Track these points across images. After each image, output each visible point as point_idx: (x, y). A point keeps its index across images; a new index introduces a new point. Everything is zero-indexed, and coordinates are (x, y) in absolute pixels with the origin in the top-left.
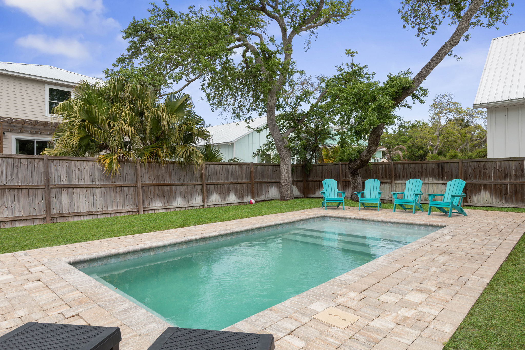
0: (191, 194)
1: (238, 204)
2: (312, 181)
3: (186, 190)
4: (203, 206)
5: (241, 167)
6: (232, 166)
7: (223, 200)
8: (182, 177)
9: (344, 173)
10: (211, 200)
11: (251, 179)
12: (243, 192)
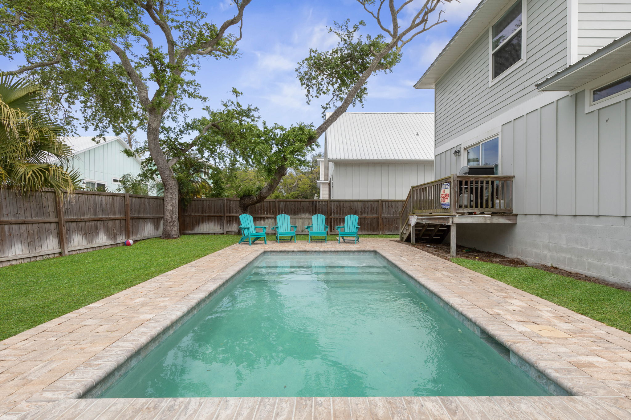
0: (39, 237)
1: (109, 247)
2: (190, 216)
3: (31, 231)
4: (61, 254)
5: (113, 199)
6: (101, 197)
7: (89, 242)
8: (23, 212)
9: (228, 209)
10: (72, 243)
11: (126, 213)
12: (115, 231)
